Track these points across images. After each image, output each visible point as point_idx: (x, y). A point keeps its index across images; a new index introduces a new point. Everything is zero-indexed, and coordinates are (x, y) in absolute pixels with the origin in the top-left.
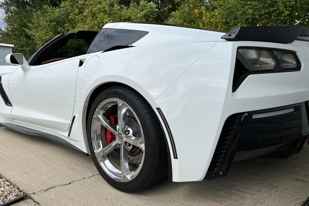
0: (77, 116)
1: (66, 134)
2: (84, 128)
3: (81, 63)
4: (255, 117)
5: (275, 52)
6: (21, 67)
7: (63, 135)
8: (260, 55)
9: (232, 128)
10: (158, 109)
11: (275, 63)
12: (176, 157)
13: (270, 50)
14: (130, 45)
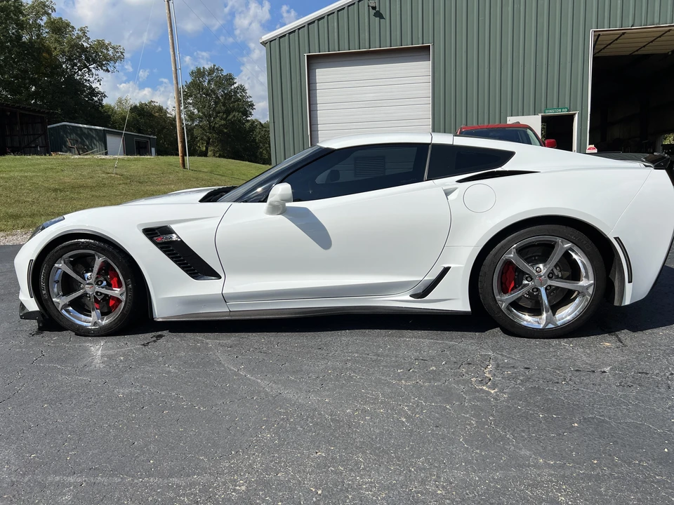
10: (617, 239)
12: (630, 281)
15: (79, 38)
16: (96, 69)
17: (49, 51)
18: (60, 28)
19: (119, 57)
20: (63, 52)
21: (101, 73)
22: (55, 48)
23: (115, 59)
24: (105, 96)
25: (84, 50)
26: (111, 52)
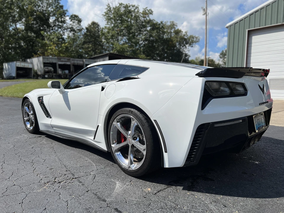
0: (100, 125)
1: (92, 138)
2: (105, 133)
3: (103, 89)
4: (216, 125)
5: (231, 84)
6: (59, 90)
7: (90, 139)
8: (220, 86)
9: (201, 133)
10: (155, 121)
11: (230, 91)
12: (166, 152)
13: (227, 83)
14: (137, 77)
15: (184, 35)
16: (189, 46)
17: (172, 41)
18: (178, 32)
19: (198, 41)
20: (177, 41)
21: (190, 48)
22: (175, 40)
23: (196, 42)
24: (190, 56)
25: (185, 39)
26: (195, 40)
